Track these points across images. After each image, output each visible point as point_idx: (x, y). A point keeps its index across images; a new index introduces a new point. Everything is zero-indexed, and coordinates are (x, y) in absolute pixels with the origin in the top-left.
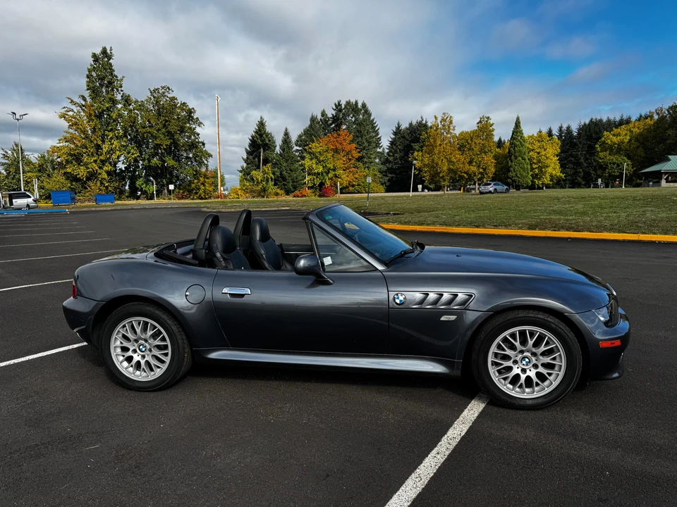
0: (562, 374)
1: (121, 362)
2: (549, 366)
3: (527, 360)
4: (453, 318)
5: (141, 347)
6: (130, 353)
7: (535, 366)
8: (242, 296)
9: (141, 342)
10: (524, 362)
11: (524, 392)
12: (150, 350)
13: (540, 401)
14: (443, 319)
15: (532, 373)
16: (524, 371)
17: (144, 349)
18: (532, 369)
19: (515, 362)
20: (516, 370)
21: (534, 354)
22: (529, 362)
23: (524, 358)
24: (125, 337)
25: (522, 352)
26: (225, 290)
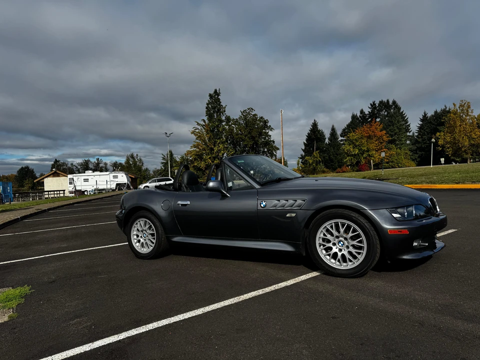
1: (136, 243)
3: (342, 243)
4: (294, 215)
6: (139, 238)
8: (186, 205)
10: (340, 245)
14: (287, 216)
16: (340, 250)
19: (334, 244)
22: (344, 244)
23: (339, 242)
24: (138, 230)
25: (337, 237)
26: (180, 202)
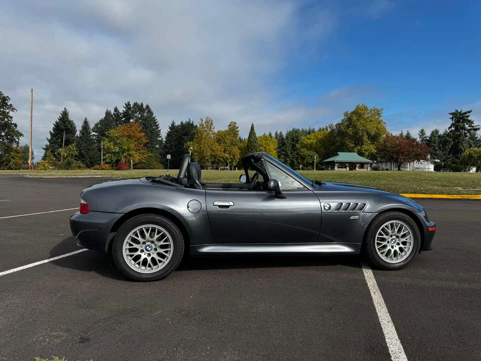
0: (411, 247)
2: (404, 243)
5: (148, 248)
7: (398, 244)
9: (147, 243)
11: (393, 260)
12: (156, 249)
13: (402, 264)
15: (397, 248)
17: (149, 249)
18: (397, 246)
20: (389, 247)
21: (397, 237)
